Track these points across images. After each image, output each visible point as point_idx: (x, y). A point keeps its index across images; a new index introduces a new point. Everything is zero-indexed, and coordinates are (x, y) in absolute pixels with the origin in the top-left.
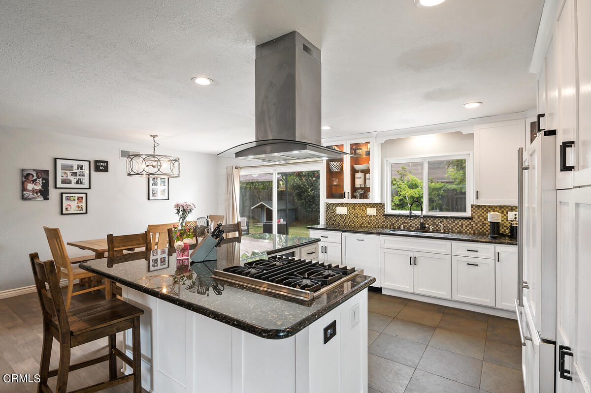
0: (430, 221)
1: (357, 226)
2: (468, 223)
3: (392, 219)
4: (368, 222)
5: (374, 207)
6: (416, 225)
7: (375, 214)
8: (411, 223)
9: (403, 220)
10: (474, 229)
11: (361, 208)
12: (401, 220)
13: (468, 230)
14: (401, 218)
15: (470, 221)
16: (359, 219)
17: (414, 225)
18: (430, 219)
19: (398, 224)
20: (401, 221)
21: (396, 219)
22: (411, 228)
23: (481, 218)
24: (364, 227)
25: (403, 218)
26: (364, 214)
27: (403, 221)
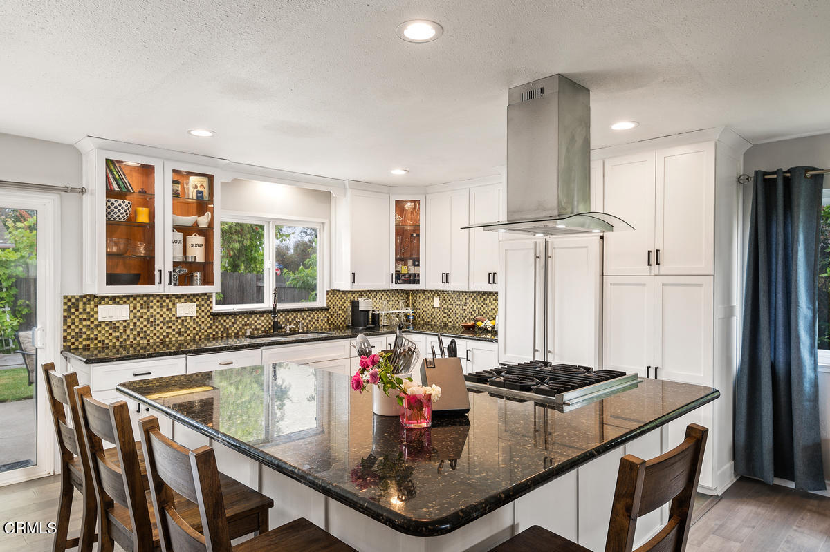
0: (281, 318)
1: (155, 344)
2: (324, 315)
3: (225, 321)
4: (179, 333)
5: (192, 301)
6: (263, 326)
7: (195, 314)
8: (256, 324)
9: (243, 320)
10: (330, 322)
11: (164, 304)
12: (241, 320)
13: (324, 325)
14: (241, 317)
15: (326, 313)
16: (158, 328)
17: (261, 327)
18: (281, 315)
19: (235, 328)
20: (241, 322)
21: (233, 320)
22: (255, 332)
23: (335, 308)
24: (171, 342)
25: (243, 317)
26: (171, 316)
27: (243, 323)
